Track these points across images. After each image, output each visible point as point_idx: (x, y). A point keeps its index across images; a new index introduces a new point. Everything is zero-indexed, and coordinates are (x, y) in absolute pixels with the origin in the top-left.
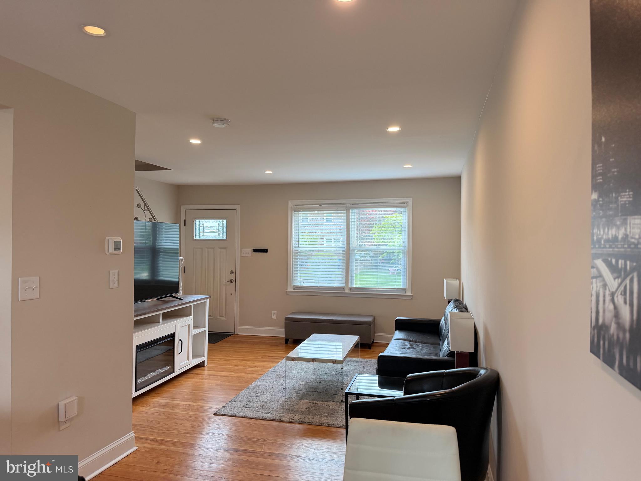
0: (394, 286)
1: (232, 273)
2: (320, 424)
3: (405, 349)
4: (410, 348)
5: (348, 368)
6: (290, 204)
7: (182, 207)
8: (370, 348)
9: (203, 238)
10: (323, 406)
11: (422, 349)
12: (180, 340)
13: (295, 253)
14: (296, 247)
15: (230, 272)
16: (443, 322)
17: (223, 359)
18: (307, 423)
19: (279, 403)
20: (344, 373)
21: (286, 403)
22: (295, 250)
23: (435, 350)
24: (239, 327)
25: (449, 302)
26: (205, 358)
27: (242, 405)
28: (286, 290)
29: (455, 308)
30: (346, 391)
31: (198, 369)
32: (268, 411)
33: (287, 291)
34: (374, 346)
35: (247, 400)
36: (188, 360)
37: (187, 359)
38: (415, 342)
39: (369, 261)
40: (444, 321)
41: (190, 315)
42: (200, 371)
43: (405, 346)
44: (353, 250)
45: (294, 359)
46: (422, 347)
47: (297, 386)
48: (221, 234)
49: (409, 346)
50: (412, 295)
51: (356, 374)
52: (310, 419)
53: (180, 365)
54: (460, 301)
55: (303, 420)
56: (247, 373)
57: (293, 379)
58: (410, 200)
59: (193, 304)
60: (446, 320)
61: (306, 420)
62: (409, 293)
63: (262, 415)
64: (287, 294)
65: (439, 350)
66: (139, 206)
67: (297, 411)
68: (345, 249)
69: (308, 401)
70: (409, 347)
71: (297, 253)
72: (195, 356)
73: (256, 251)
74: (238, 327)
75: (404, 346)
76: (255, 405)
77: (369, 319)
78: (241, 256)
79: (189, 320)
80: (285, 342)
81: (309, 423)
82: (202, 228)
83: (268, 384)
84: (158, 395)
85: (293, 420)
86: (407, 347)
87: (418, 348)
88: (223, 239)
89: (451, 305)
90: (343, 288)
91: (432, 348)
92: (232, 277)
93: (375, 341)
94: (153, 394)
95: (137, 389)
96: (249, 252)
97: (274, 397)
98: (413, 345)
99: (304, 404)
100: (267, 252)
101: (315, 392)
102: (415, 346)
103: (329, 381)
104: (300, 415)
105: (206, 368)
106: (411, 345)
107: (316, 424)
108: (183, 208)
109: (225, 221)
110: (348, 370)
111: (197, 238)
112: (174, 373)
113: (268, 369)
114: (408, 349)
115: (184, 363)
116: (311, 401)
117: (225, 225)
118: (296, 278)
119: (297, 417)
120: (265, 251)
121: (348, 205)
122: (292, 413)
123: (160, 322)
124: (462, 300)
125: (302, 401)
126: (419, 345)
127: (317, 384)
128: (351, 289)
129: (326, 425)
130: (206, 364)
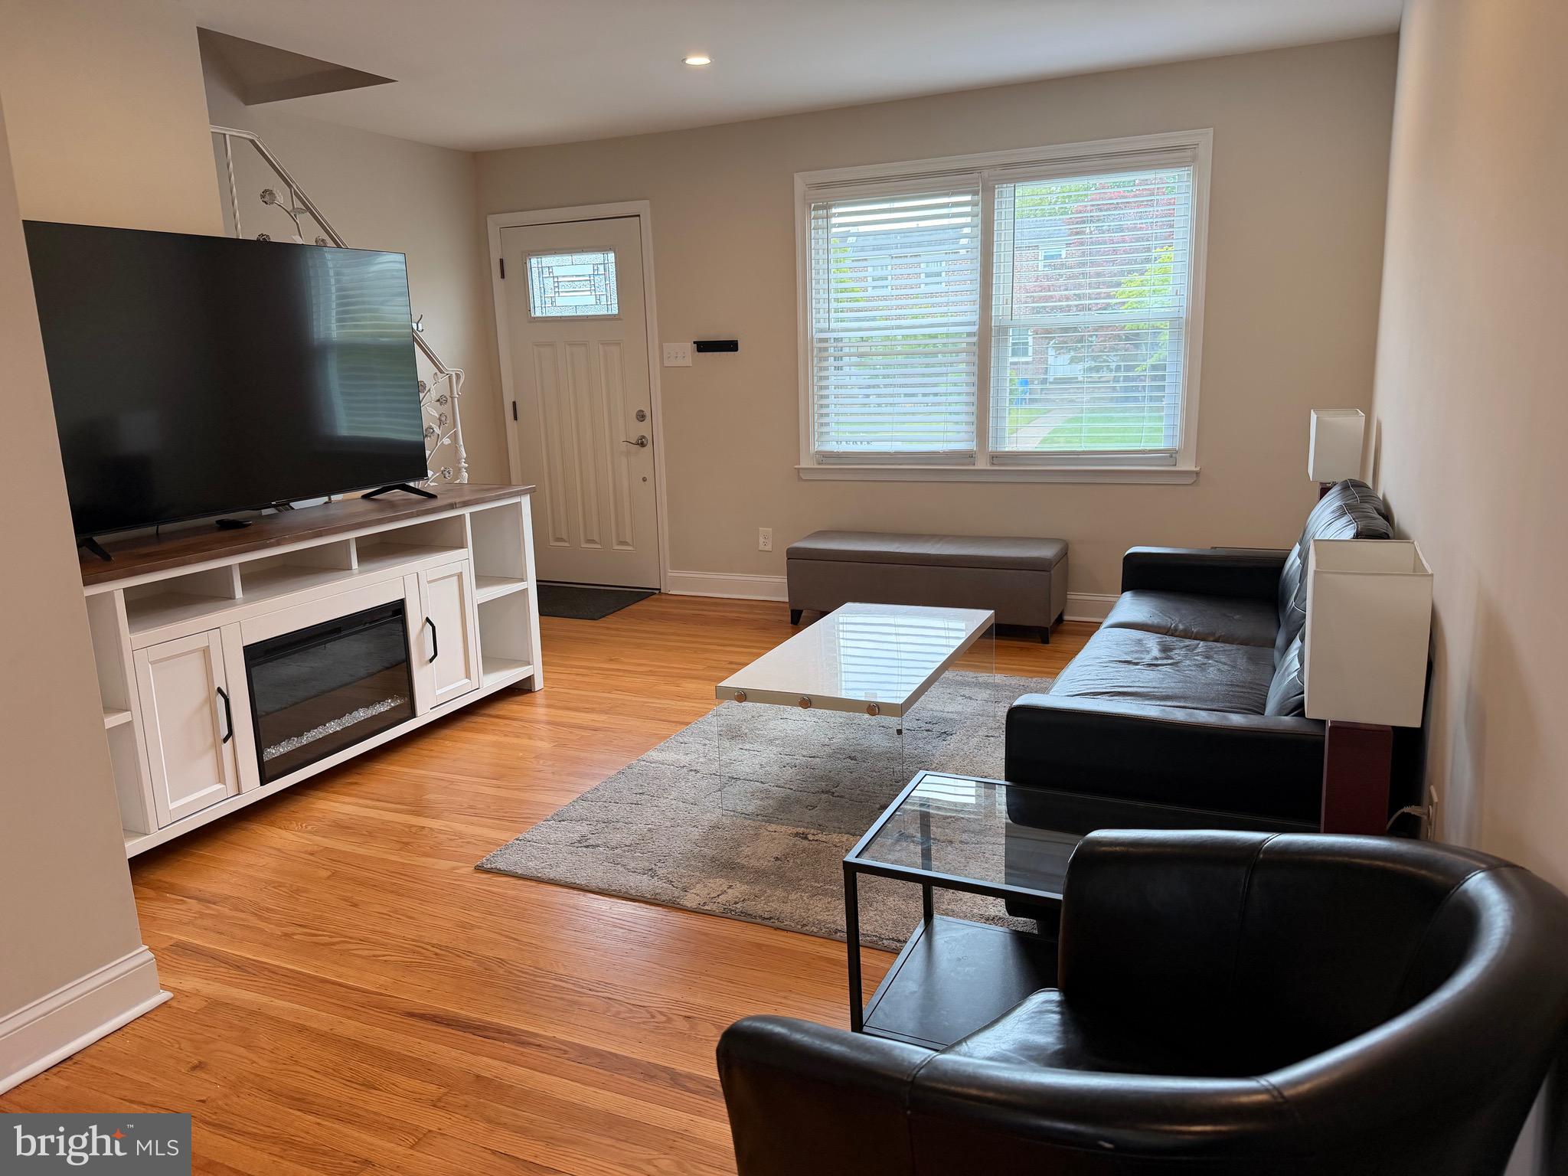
0: (1138, 444)
1: (641, 416)
2: (804, 925)
3: (1137, 664)
4: (1159, 662)
5: (959, 708)
6: (800, 182)
7: (491, 219)
8: (1046, 641)
9: (554, 314)
10: (835, 850)
11: (1202, 667)
12: (428, 620)
13: (820, 350)
14: (821, 331)
15: (637, 415)
16: (1293, 561)
17: (596, 669)
18: (759, 920)
19: (696, 834)
20: (937, 728)
21: (719, 833)
22: (821, 340)
23: (1251, 668)
24: (672, 573)
25: (1324, 491)
26: (535, 669)
27: (576, 837)
28: (796, 467)
29: (1343, 514)
30: (851, 858)
31: (511, 699)
32: (647, 864)
33: (798, 469)
34: (1061, 633)
35: (602, 816)
36: (468, 676)
37: (464, 675)
38: (1186, 635)
39: (1108, 382)
40: (1298, 561)
41: (461, 545)
42: (515, 707)
43: (1141, 652)
44: (1003, 330)
45: (742, 696)
46: (1207, 658)
47: (776, 768)
48: (603, 298)
49: (1156, 652)
50: (1198, 469)
51: (922, 773)
52: (774, 905)
53: (438, 692)
54: (1365, 486)
55: (751, 906)
56: (647, 718)
57: (771, 742)
58: (1204, 139)
59: (466, 512)
60: (1304, 556)
61: (760, 907)
62: (1187, 465)
63: (622, 880)
64: (800, 479)
65: (1270, 668)
66: (267, 196)
67: (743, 867)
68: (975, 329)
69: (792, 830)
70: (1156, 659)
71: (826, 349)
72: (491, 662)
73: (703, 347)
74: (670, 574)
75: (1137, 652)
76: (616, 838)
77: (1047, 552)
78: (664, 368)
79: (460, 560)
80: (789, 619)
81: (765, 919)
82: (549, 283)
83: (688, 758)
84: (352, 787)
85: (715, 908)
86: (1147, 659)
87: (1188, 662)
88: (610, 313)
89: (1331, 502)
90: (969, 456)
91: (1242, 662)
92: (643, 429)
93: (1066, 618)
94: (339, 784)
95: (268, 775)
96: (683, 353)
97: (690, 807)
98: (1171, 650)
99: (777, 839)
100: (736, 350)
101: (824, 796)
102: (1178, 654)
103: (880, 754)
104: (745, 887)
105: (540, 698)
106: (1166, 649)
107: (788, 928)
108: (494, 223)
109: (611, 256)
110: (955, 716)
111: (541, 315)
112: (415, 717)
113: (707, 706)
114: (1150, 665)
115: (452, 687)
116: (801, 830)
117: (612, 268)
118: (825, 429)
119: (735, 891)
120: (731, 346)
121: (986, 173)
122: (722, 877)
123: (350, 568)
124: (1370, 484)
125: (773, 827)
126: (1199, 644)
127: (839, 765)
128: (996, 457)
129: (821, 933)
130: (539, 684)
